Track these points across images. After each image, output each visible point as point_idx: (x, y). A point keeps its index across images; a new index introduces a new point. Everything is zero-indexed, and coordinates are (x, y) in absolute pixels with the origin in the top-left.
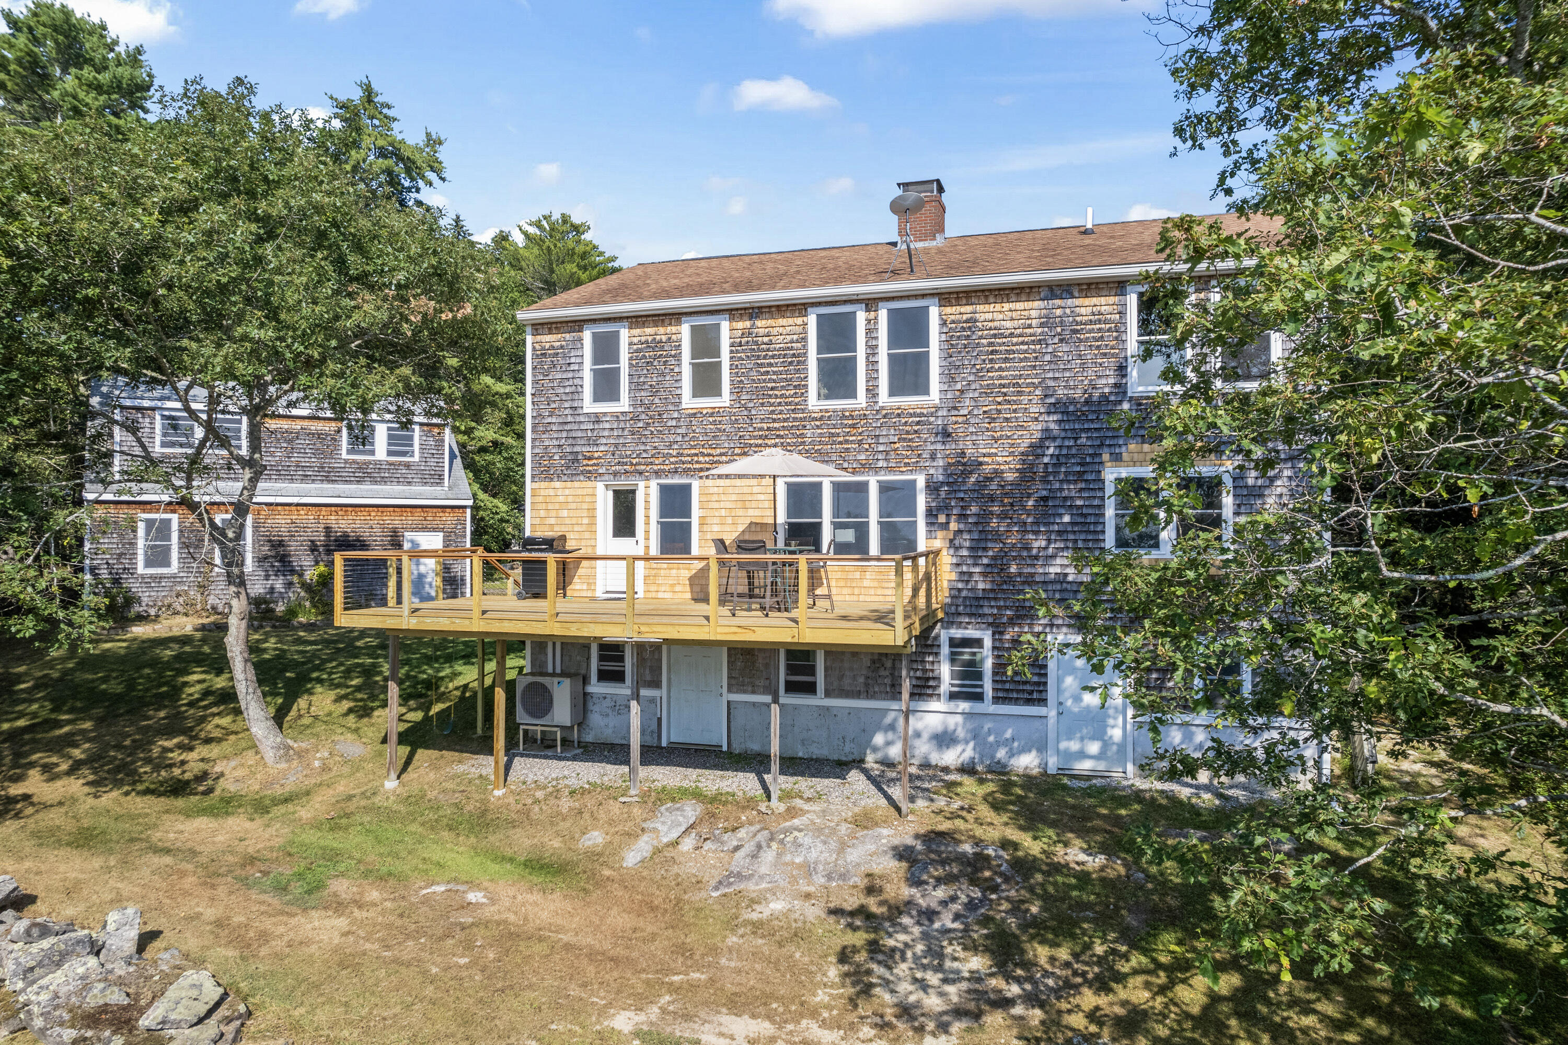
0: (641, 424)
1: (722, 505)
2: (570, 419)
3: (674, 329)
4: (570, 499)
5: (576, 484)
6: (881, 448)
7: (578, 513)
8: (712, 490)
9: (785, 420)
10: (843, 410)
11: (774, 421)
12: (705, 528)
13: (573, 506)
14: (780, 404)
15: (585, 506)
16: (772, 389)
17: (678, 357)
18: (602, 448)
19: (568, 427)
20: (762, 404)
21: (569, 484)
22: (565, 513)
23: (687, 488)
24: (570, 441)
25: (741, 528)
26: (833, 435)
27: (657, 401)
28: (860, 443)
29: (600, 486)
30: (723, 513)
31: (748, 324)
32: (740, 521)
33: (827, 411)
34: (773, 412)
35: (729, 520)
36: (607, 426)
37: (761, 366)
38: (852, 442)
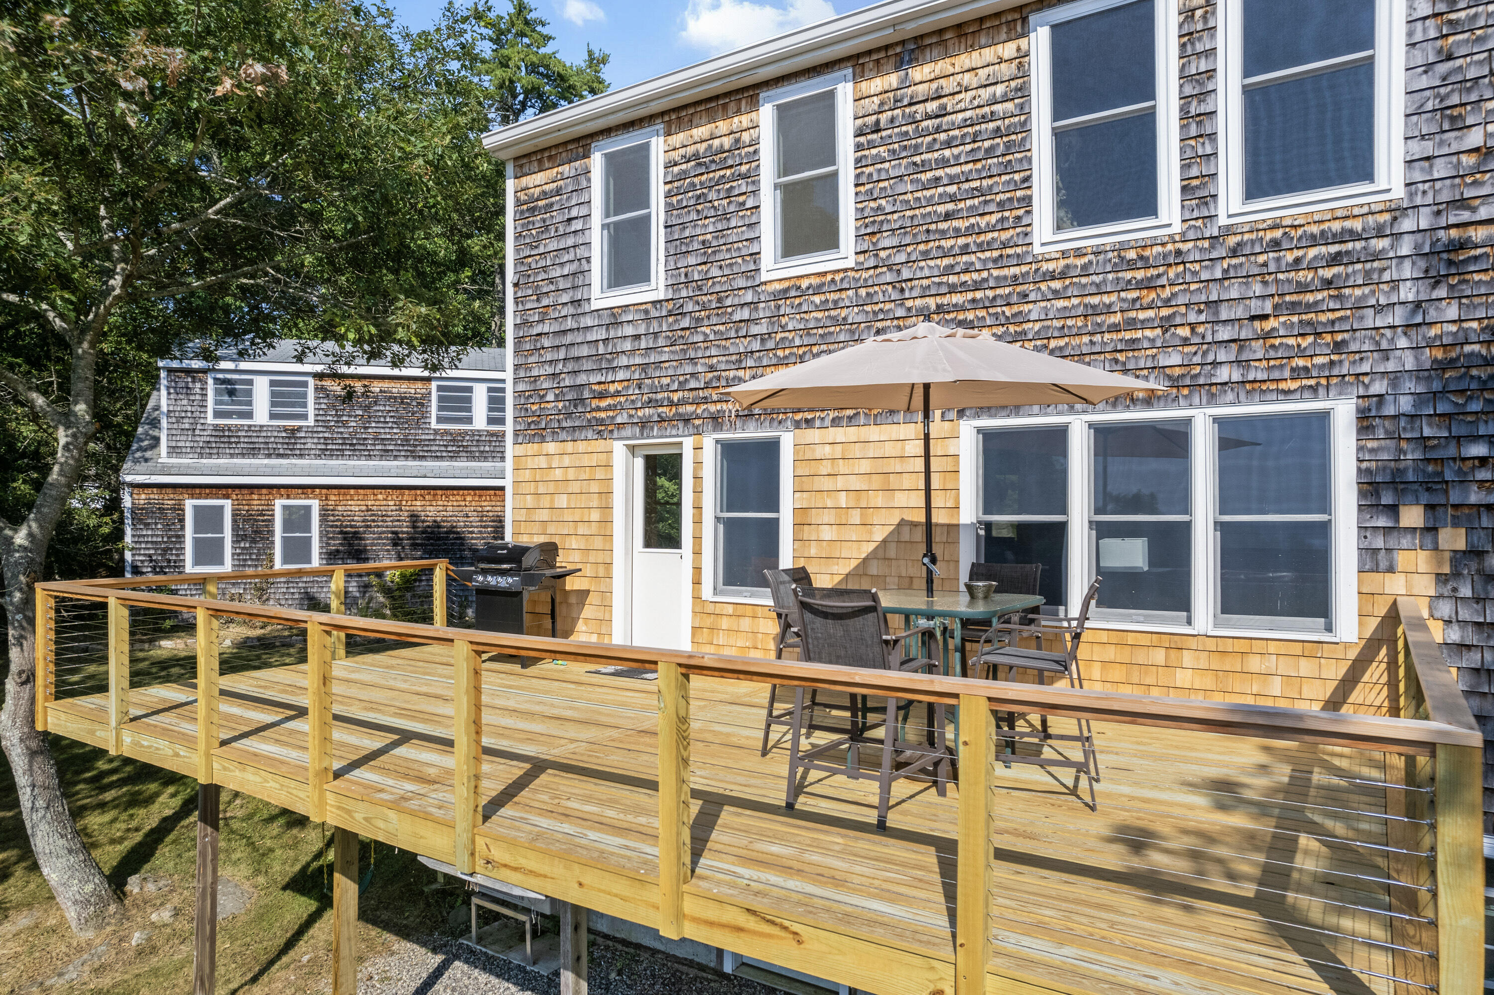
0: (685, 323)
1: (840, 482)
2: (570, 324)
3: (744, 120)
4: (571, 474)
5: (581, 446)
6: (1224, 334)
7: (582, 501)
8: (819, 452)
9: (977, 286)
10: (1121, 248)
11: (953, 289)
12: (807, 531)
13: (575, 487)
14: (965, 250)
15: (595, 487)
16: (948, 217)
17: (752, 177)
18: (621, 375)
19: (569, 339)
20: (926, 255)
21: (569, 447)
22: (562, 501)
23: (771, 448)
24: (570, 366)
25: (879, 535)
26: (1095, 311)
27: (714, 272)
28: (1167, 324)
29: (619, 448)
30: (843, 500)
31: (893, 80)
32: (877, 518)
33: (1079, 253)
34: (949, 270)
35: (855, 517)
36: (629, 330)
37: (923, 167)
38: (1145, 324)
